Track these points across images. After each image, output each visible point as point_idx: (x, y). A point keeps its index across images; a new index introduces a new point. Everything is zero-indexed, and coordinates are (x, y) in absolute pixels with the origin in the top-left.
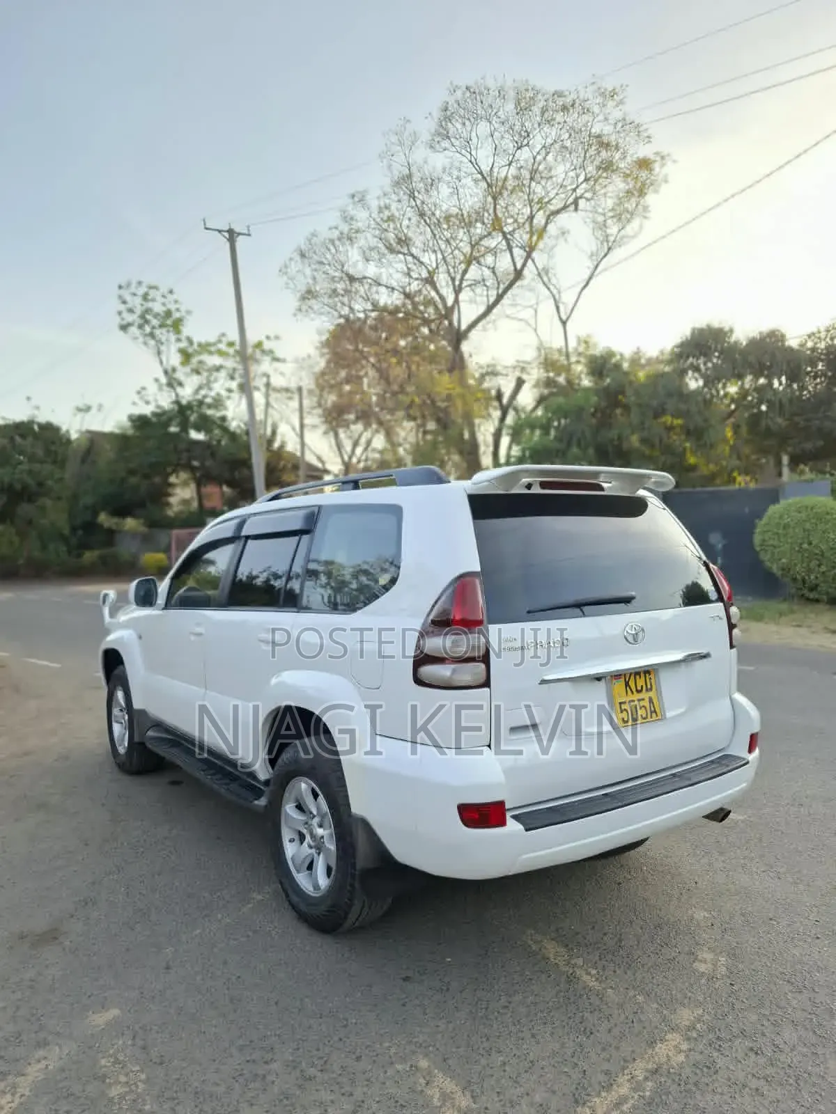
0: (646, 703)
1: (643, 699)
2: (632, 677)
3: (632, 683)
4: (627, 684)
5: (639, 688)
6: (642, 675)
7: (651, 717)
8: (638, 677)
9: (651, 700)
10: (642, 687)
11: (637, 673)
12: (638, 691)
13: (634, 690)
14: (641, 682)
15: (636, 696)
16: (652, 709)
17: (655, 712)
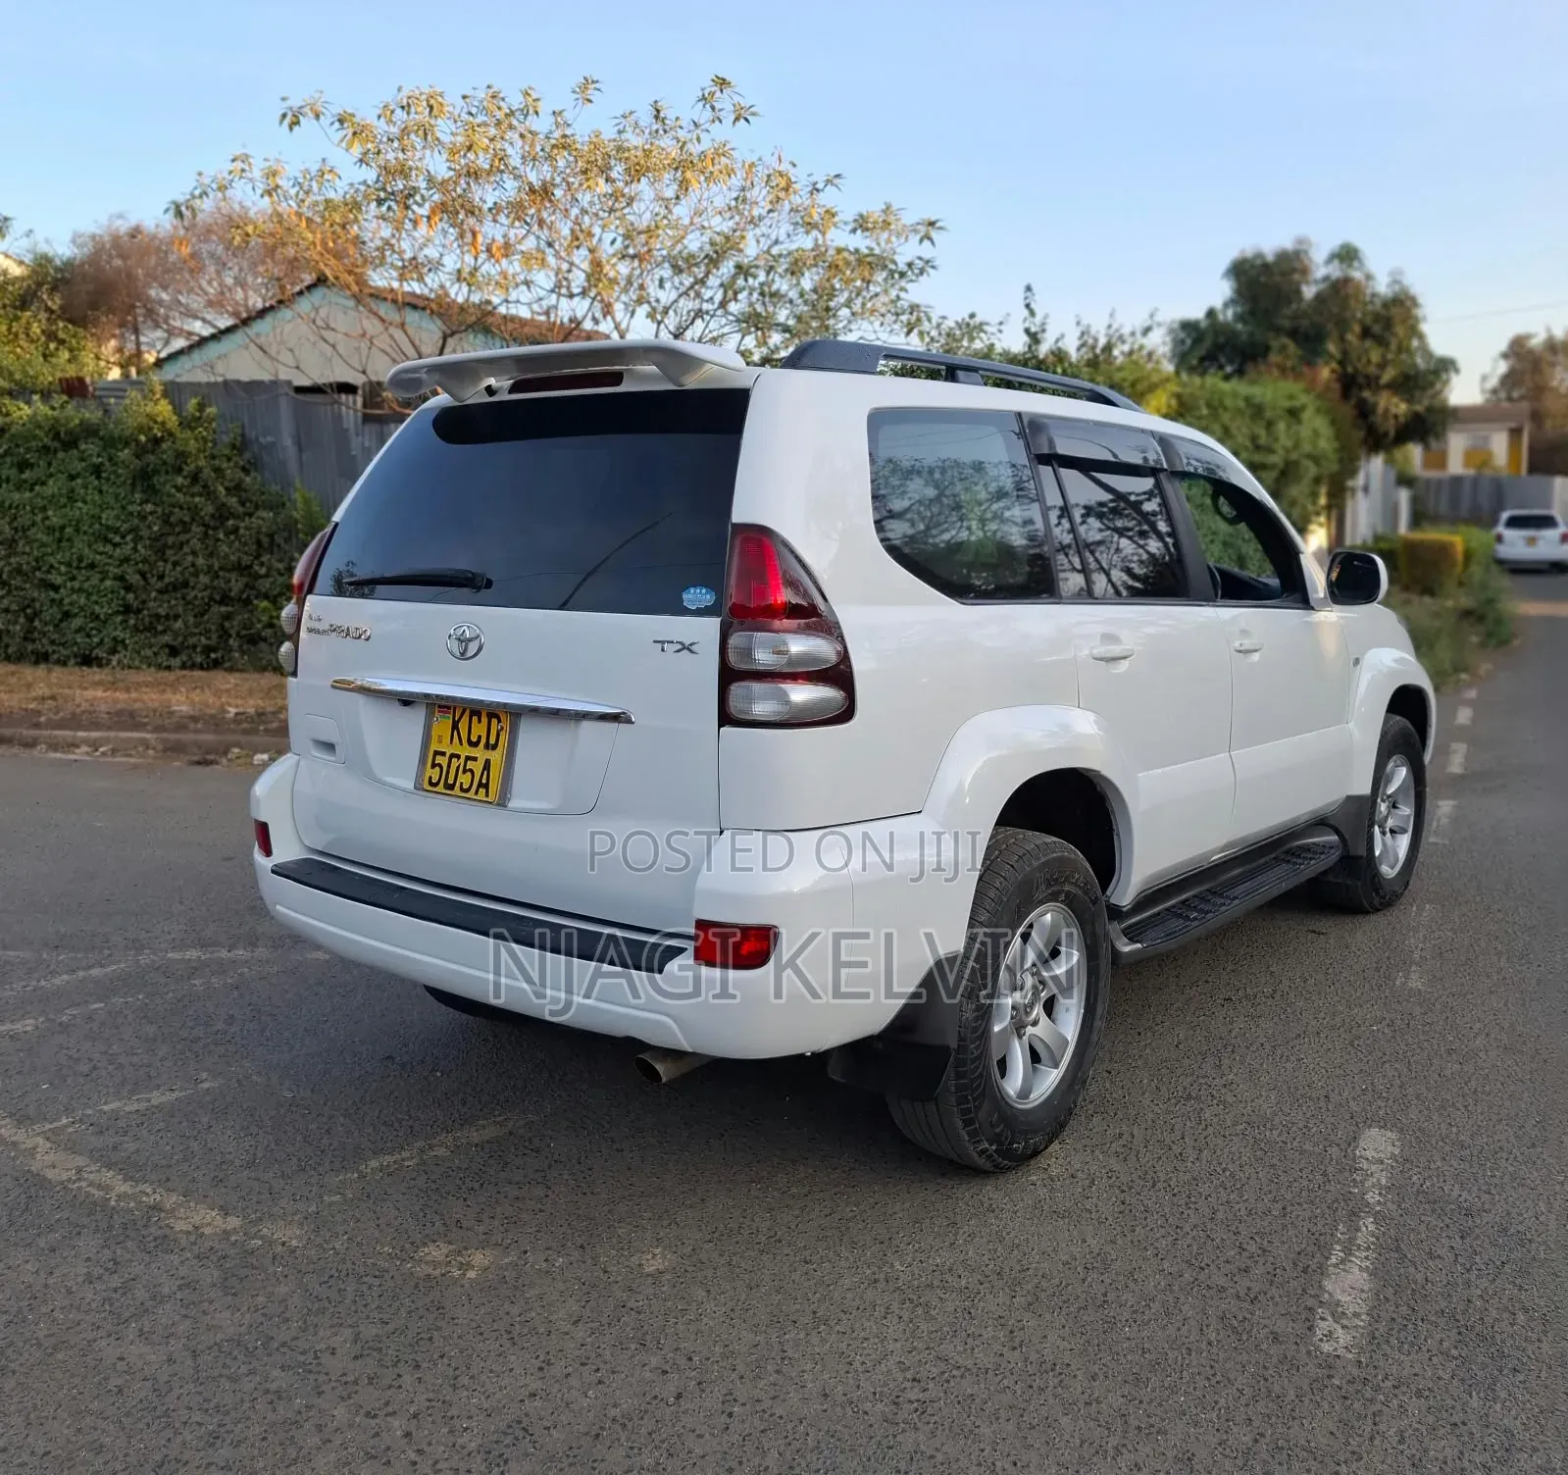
0: (478, 767)
1: (475, 759)
2: (466, 718)
3: (463, 726)
4: (455, 726)
5: (474, 739)
6: (484, 719)
7: (476, 793)
8: (475, 719)
9: (487, 765)
10: (480, 737)
11: (476, 710)
12: (472, 744)
13: (465, 741)
14: (479, 729)
15: (466, 751)
16: (484, 781)
17: (486, 786)
